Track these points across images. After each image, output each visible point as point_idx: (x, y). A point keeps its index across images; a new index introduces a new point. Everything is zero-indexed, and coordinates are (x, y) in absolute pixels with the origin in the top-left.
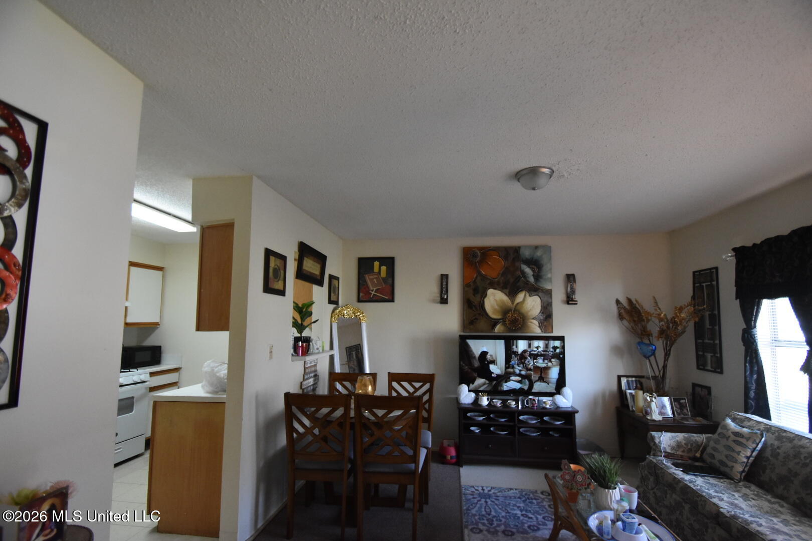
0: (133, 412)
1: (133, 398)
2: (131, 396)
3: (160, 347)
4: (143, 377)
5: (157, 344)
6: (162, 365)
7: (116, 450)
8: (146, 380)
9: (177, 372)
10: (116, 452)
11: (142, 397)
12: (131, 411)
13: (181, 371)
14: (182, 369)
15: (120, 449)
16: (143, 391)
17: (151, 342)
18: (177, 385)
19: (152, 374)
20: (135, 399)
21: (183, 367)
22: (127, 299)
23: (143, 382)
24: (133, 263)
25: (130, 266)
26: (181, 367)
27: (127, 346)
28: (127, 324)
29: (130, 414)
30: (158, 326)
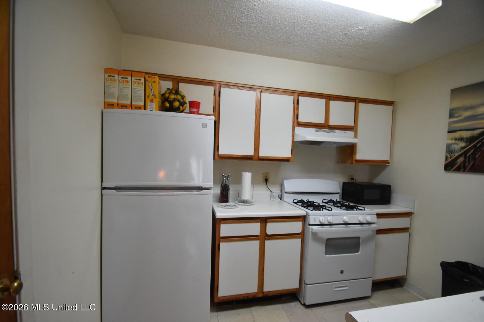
0: (359, 253)
1: (359, 238)
2: (357, 236)
3: (390, 186)
4: (369, 219)
5: (386, 183)
6: (391, 206)
8: (372, 222)
9: (409, 217)
10: (337, 289)
11: (369, 239)
12: (358, 251)
13: (413, 216)
14: (414, 214)
15: (346, 286)
16: (370, 233)
17: (381, 180)
18: (408, 231)
19: (379, 216)
20: (361, 240)
21: (415, 212)
22: (356, 136)
23: (369, 223)
24: (361, 100)
25: (359, 102)
26: (413, 212)
27: (358, 182)
28: (356, 161)
29: (356, 254)
30: (388, 164)
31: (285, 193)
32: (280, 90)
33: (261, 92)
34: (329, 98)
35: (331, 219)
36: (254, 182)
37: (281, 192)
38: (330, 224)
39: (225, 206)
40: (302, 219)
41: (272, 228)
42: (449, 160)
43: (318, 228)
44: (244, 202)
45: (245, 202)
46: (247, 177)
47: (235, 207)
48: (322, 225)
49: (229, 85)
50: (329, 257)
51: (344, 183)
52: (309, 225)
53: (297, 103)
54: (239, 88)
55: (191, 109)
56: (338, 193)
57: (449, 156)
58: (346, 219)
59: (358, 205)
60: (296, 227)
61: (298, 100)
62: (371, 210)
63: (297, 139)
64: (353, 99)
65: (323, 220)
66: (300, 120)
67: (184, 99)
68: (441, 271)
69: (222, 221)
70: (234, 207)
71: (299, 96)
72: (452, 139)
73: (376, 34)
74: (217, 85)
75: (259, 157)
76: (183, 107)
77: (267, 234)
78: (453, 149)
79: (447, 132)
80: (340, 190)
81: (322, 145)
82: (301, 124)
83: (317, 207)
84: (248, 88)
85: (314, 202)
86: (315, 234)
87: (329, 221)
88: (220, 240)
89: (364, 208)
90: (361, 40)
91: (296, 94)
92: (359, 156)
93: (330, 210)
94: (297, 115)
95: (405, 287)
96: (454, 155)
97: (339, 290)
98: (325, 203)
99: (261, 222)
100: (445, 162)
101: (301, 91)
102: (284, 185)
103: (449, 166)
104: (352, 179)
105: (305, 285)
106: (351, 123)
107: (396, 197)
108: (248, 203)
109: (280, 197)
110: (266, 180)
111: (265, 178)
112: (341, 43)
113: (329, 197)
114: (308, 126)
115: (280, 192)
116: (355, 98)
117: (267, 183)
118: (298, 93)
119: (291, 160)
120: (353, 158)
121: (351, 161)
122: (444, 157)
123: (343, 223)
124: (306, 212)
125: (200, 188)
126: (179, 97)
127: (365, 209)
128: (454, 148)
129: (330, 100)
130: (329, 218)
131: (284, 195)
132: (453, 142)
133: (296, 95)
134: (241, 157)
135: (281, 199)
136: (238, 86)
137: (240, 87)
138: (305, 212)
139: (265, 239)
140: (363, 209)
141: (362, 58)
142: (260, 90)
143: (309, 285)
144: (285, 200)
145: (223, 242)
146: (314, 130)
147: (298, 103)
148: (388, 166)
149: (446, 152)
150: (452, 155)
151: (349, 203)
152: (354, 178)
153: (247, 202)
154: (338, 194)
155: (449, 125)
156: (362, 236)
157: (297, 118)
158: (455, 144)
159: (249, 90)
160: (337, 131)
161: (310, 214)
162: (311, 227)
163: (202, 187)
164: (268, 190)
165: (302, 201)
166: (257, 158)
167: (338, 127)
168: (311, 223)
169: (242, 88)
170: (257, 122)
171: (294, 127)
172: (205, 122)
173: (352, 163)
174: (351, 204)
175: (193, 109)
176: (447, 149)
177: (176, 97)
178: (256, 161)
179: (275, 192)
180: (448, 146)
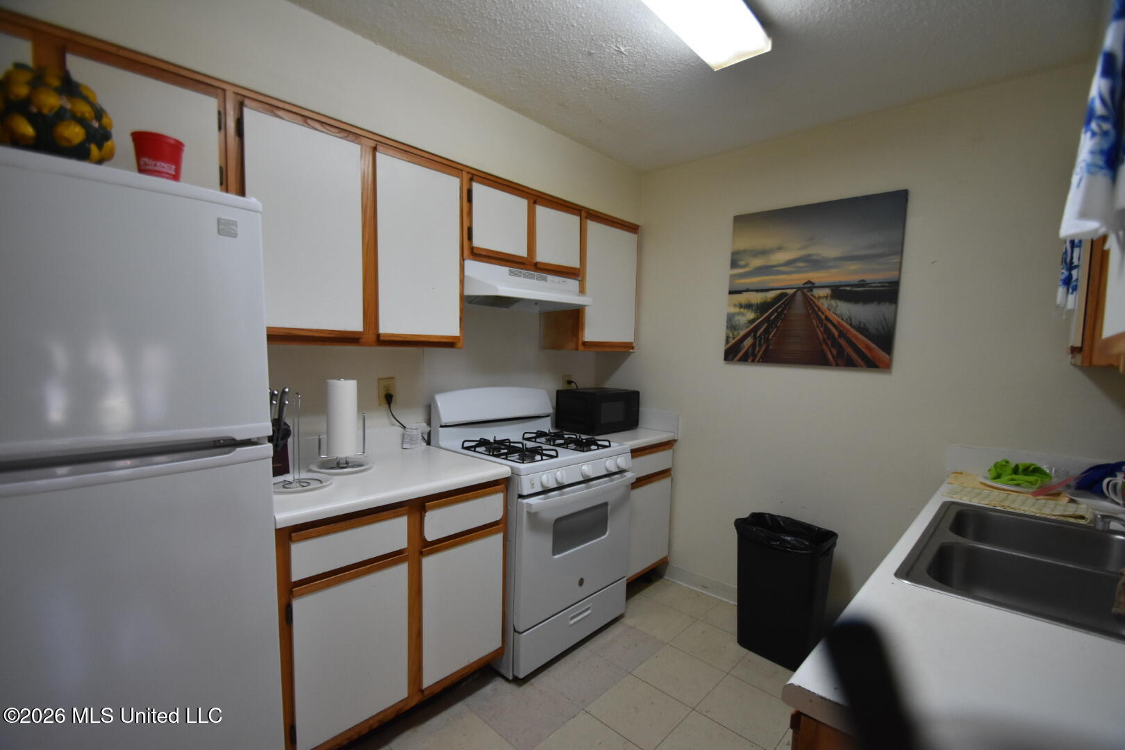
0: (607, 534)
1: (606, 504)
2: (603, 501)
3: (638, 393)
4: (620, 462)
5: (631, 387)
6: (640, 431)
7: (572, 618)
8: (626, 467)
9: (670, 448)
10: (572, 622)
11: (621, 502)
12: (604, 533)
13: (676, 446)
14: (678, 442)
15: (588, 609)
16: (623, 489)
17: (619, 381)
18: (670, 475)
19: (636, 452)
20: (609, 507)
21: (679, 438)
22: (582, 291)
23: (621, 472)
24: (591, 214)
25: (586, 218)
26: (676, 439)
27: (581, 389)
28: (584, 344)
29: (603, 537)
30: (631, 351)
31: (442, 426)
32: (426, 155)
33: (375, 149)
34: (536, 198)
35: (564, 476)
36: (363, 406)
37: (429, 423)
38: (561, 487)
39: (284, 487)
40: (503, 486)
41: (437, 524)
42: (732, 342)
43: (540, 501)
44: (338, 464)
45: (340, 464)
46: (345, 392)
47: (318, 484)
48: (545, 491)
49: (273, 106)
50: (559, 558)
51: (558, 392)
52: (521, 496)
53: (468, 197)
54: (306, 122)
55: (146, 160)
56: (548, 416)
57: (731, 335)
58: (588, 470)
59: (597, 438)
60: (489, 508)
61: (470, 192)
62: (621, 444)
63: (471, 291)
64: (577, 208)
65: (548, 480)
66: (478, 242)
67: (105, 121)
68: (736, 535)
69: (293, 534)
70: (314, 484)
71: (471, 180)
72: (735, 306)
73: (643, 73)
74: (230, 96)
75: (378, 335)
76: (100, 147)
77: (425, 540)
78: (737, 323)
79: (728, 292)
80: (551, 409)
81: (514, 308)
82: (478, 252)
83: (527, 455)
84: (337, 131)
85: (510, 442)
86: (533, 516)
87: (559, 479)
88: (291, 592)
89: (609, 442)
90: (613, 77)
91: (464, 173)
92: (591, 333)
93: (555, 455)
94: (470, 230)
95: (665, 577)
96: (739, 334)
97: (578, 621)
98: (528, 439)
99: (409, 514)
100: (726, 345)
101: (475, 169)
102: (436, 407)
103: (733, 353)
104: (570, 382)
105: (516, 634)
106: (574, 262)
107: (648, 412)
108: (352, 467)
109: (426, 438)
110: (389, 398)
111: (383, 393)
112: (575, 71)
113: (534, 427)
114: (494, 261)
115: (425, 425)
116: (580, 208)
117: (392, 406)
118: (468, 173)
119: (459, 345)
120: (578, 339)
121: (573, 345)
122: (724, 338)
123: (582, 479)
124: (511, 467)
125: (231, 444)
126: (84, 109)
127: (612, 443)
128: (738, 320)
129: (535, 202)
130: (559, 473)
131: (437, 433)
132: (737, 310)
133: (466, 177)
134: (327, 335)
135: (429, 443)
136: (306, 117)
137: (309, 121)
138: (508, 469)
139: (422, 554)
140: (606, 443)
141: (600, 121)
142: (372, 144)
143: (524, 634)
144: (442, 444)
145: (301, 595)
146: (504, 270)
147: (470, 200)
148: (633, 352)
149: (727, 328)
150: (735, 333)
151: (578, 435)
152: (572, 380)
153: (347, 463)
154: (549, 418)
155: (731, 281)
156: (610, 499)
157: (470, 238)
158: (739, 314)
159: (338, 135)
160: (550, 277)
161: (523, 473)
162: (525, 501)
163: (233, 440)
164: (393, 425)
165: (483, 443)
166: (372, 337)
167: (552, 268)
168: (525, 493)
169: (318, 126)
170: (367, 238)
171: (464, 260)
172: (227, 215)
173: (577, 349)
174: (584, 437)
175: (159, 164)
176: (727, 322)
177: (69, 106)
178: (371, 346)
179: (415, 426)
180: (730, 318)
